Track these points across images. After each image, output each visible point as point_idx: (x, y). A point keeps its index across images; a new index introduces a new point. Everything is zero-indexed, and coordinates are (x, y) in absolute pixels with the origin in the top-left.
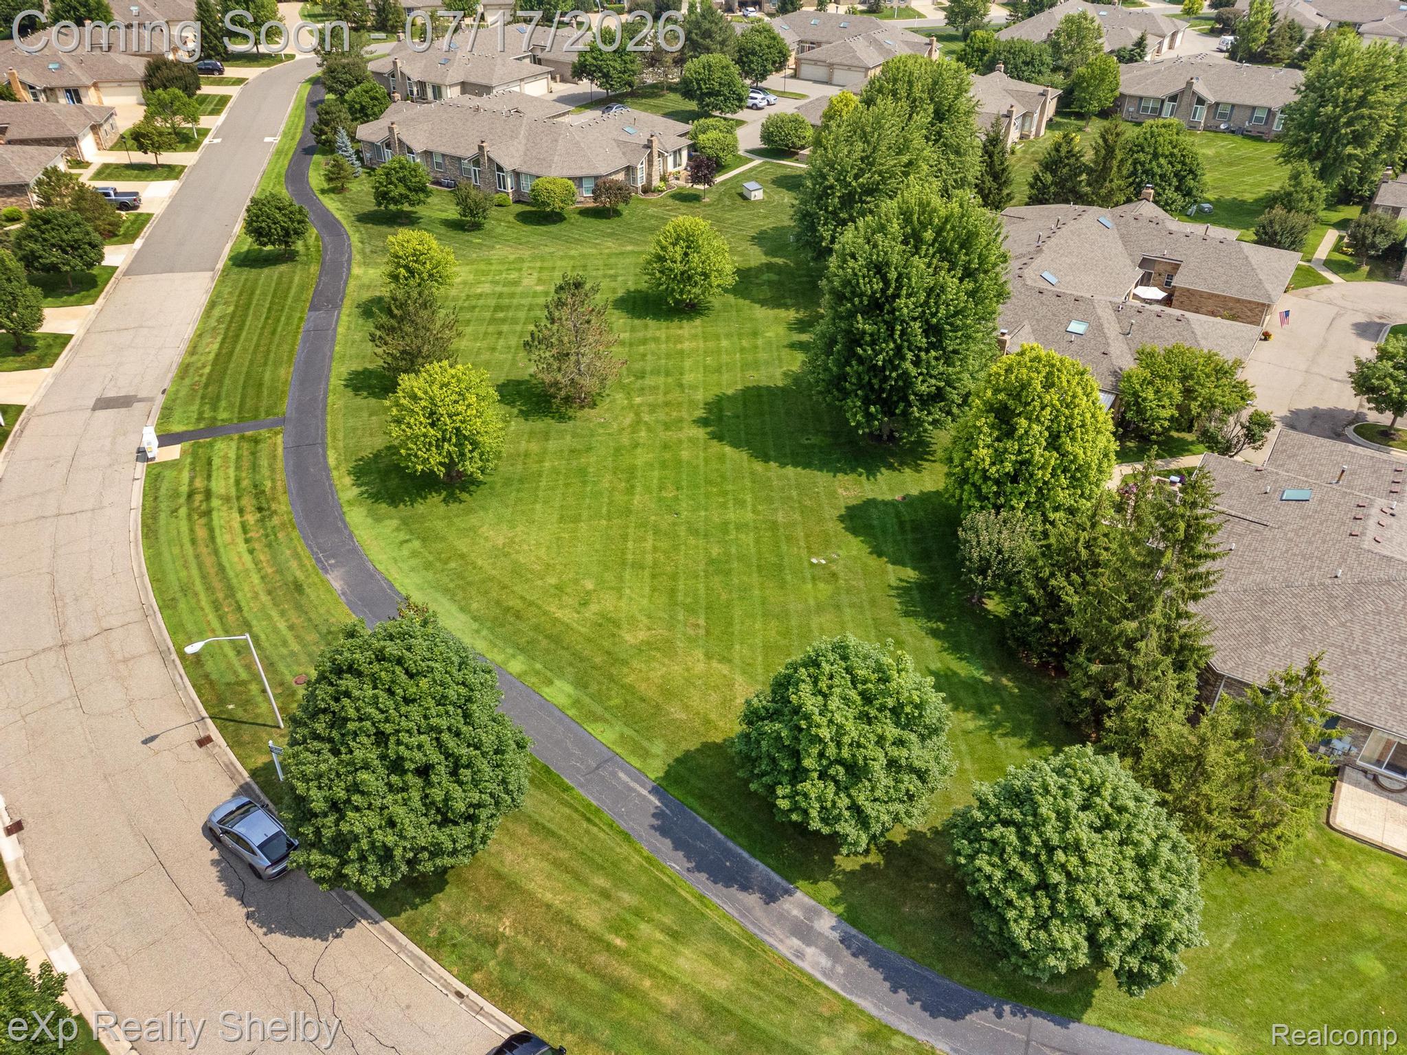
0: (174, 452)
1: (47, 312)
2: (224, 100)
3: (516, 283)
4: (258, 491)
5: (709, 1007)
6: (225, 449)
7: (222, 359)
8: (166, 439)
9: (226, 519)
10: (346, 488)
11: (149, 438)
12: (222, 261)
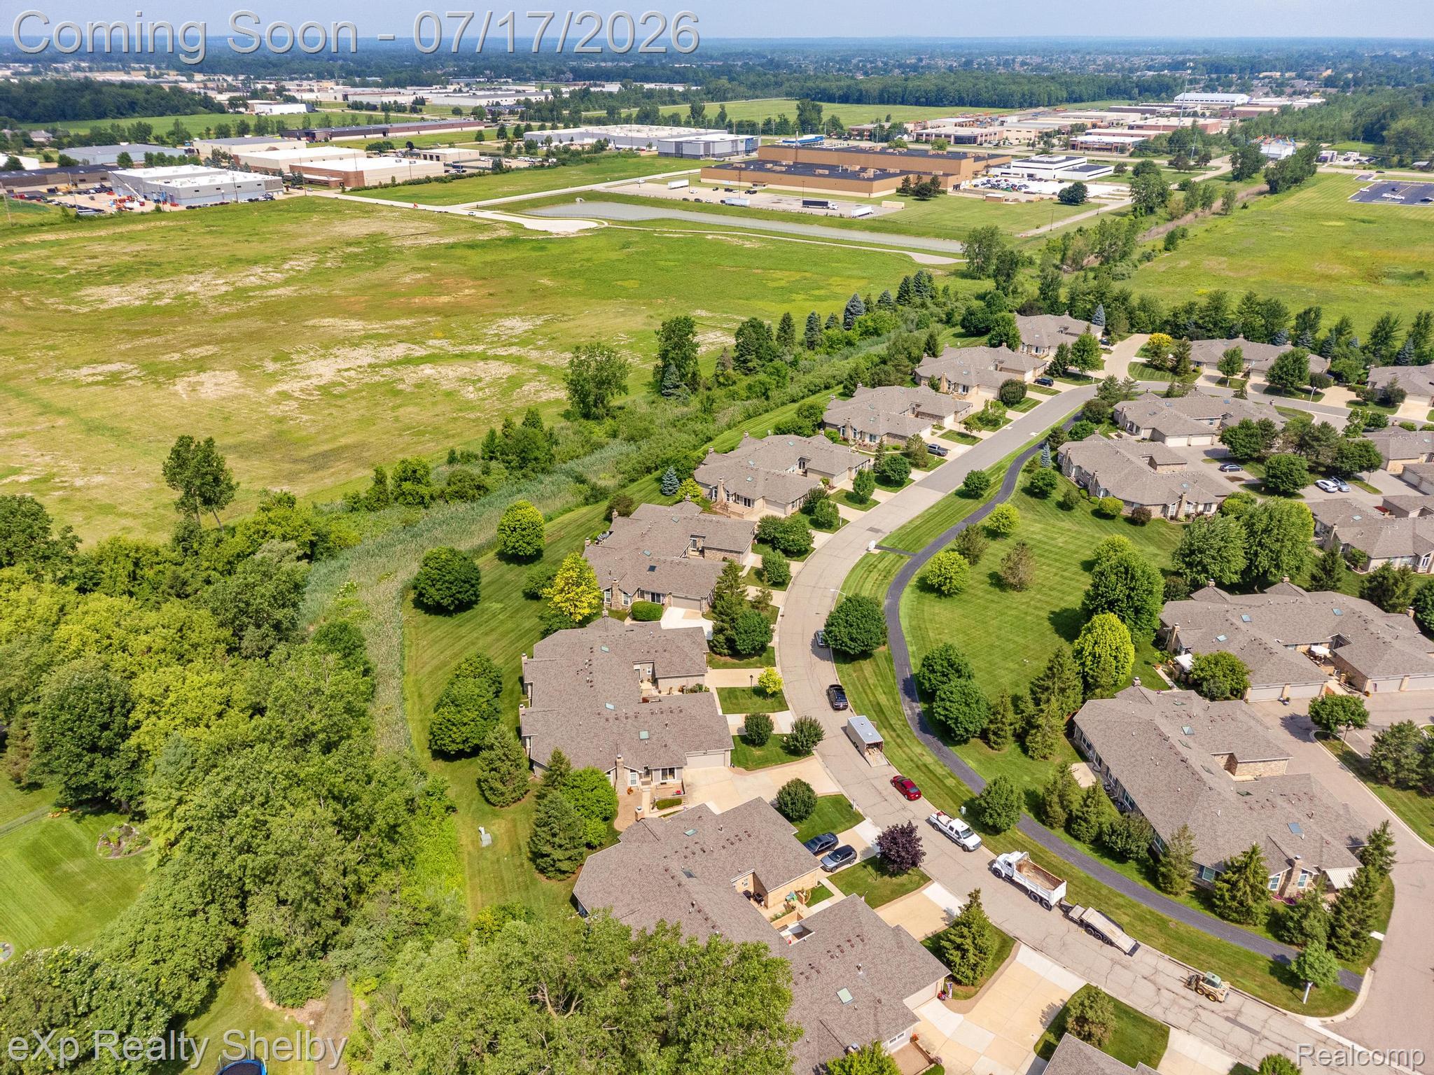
0: (877, 551)
1: (876, 490)
2: (1037, 402)
3: (1054, 539)
4: (889, 572)
5: (878, 704)
6: (892, 556)
7: (917, 527)
8: (877, 547)
9: (875, 575)
10: (914, 581)
11: (872, 544)
12: (954, 490)
